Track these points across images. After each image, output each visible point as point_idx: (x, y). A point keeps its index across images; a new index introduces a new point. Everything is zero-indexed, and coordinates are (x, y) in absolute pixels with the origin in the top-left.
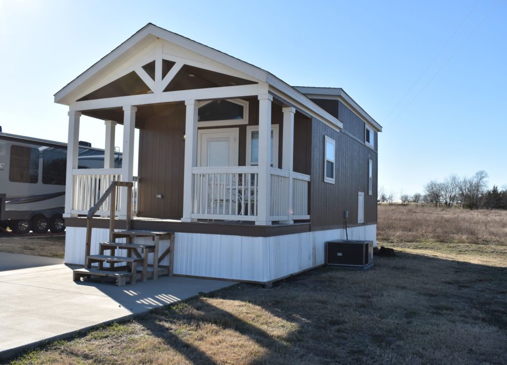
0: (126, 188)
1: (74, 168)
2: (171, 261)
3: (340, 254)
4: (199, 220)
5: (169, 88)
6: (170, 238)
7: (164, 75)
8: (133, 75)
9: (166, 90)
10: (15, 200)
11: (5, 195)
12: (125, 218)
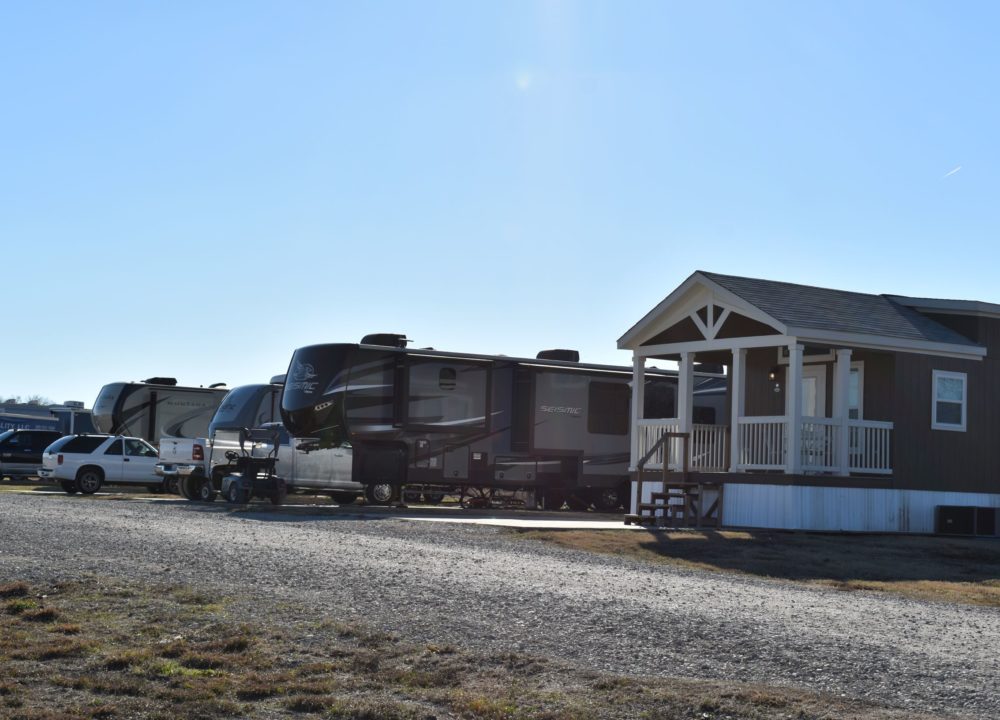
0: (682, 439)
1: (639, 418)
2: (721, 514)
3: (950, 521)
4: (747, 471)
5: (719, 336)
6: (717, 489)
7: (714, 323)
8: (689, 319)
9: (717, 337)
10: (596, 460)
11: (582, 452)
12: (681, 470)
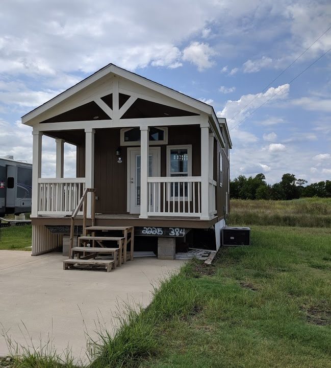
3: (232, 238)
4: (151, 217)
5: (126, 116)
7: (121, 106)
8: (93, 104)
